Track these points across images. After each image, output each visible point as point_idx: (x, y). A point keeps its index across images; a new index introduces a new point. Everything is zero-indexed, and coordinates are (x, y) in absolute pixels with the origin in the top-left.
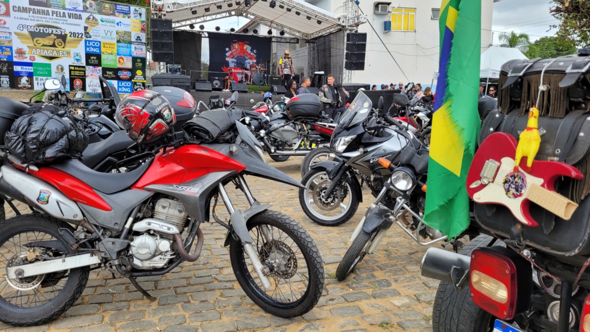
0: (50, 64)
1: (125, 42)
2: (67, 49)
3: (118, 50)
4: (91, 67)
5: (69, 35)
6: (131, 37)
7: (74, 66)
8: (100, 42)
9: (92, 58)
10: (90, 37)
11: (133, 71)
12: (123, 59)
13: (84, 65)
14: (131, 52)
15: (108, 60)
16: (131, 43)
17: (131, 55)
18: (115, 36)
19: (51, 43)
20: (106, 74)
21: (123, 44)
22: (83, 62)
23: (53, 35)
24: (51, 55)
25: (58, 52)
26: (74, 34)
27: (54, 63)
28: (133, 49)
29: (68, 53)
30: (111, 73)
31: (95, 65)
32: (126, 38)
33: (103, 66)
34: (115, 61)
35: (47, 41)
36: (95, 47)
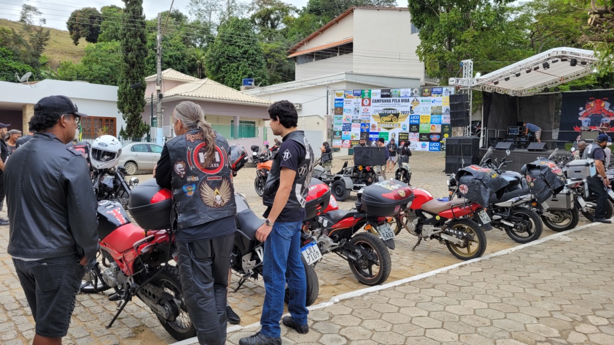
0: (388, 133)
1: (437, 114)
2: (399, 122)
3: (431, 120)
4: (412, 133)
5: (401, 113)
6: (441, 110)
7: (402, 133)
8: (419, 116)
9: (413, 127)
10: (413, 113)
11: (441, 135)
12: (434, 126)
13: (408, 132)
14: (441, 120)
15: (424, 128)
16: (441, 114)
17: (440, 123)
18: (430, 111)
19: (390, 119)
20: (422, 137)
21: (435, 116)
22: (408, 130)
23: (391, 115)
24: (389, 127)
25: (393, 124)
26: (403, 112)
27: (390, 132)
28: (443, 119)
29: (399, 125)
30: (425, 137)
31: (415, 132)
32: (438, 111)
33: (420, 132)
34: (429, 128)
35: (388, 119)
36: (416, 120)
